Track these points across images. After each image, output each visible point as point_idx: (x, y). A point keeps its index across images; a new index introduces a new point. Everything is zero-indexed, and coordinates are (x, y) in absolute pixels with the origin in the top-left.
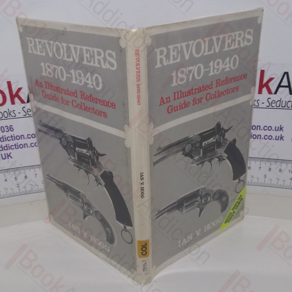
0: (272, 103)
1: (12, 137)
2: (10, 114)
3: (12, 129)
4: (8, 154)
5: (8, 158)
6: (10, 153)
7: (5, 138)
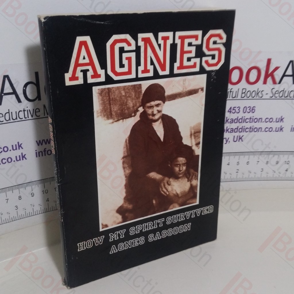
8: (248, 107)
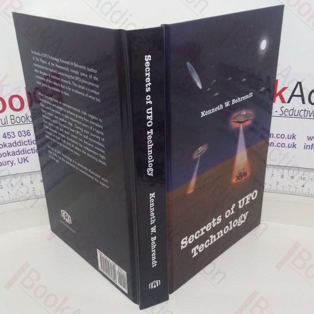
0: (285, 112)
1: (29, 141)
2: (27, 119)
3: (29, 134)
4: (25, 158)
5: (25, 162)
6: (27, 157)
7: (22, 142)
8: (23, 132)
